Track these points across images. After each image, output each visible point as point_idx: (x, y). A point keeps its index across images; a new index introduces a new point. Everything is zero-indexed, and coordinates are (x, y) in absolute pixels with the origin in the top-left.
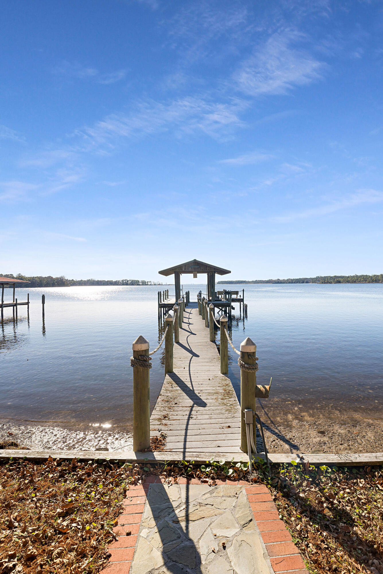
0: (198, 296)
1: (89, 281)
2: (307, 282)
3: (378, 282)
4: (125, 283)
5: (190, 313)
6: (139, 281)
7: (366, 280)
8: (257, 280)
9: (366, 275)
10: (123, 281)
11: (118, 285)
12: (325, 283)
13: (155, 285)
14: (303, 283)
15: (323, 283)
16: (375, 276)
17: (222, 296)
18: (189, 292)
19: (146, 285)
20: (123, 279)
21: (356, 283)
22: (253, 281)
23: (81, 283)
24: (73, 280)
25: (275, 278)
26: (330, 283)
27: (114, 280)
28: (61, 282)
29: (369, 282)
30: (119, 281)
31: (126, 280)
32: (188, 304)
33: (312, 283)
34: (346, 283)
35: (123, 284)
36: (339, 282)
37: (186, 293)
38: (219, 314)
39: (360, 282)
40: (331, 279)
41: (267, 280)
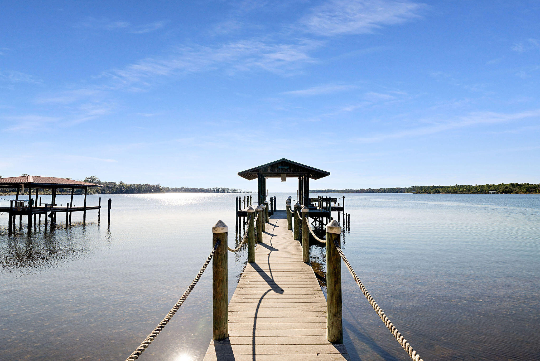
0: (287, 202)
1: (182, 188)
2: (401, 192)
3: (484, 193)
4: (216, 191)
5: (275, 226)
6: (229, 189)
7: (469, 191)
8: (347, 190)
9: (469, 185)
10: (214, 189)
11: (209, 192)
12: (422, 193)
13: (244, 193)
14: (397, 192)
15: (419, 193)
16: (479, 186)
17: (316, 203)
18: (275, 198)
19: (236, 193)
20: (214, 187)
21: (458, 193)
22: (343, 190)
23: (175, 190)
24: (168, 187)
25: (366, 188)
26: (427, 193)
27: (206, 188)
28: (156, 189)
29: (473, 193)
30: (210, 189)
31: (217, 188)
32: (273, 213)
33: (407, 192)
34: (445, 193)
35: (214, 192)
36: (438, 192)
37: (271, 199)
38: (312, 225)
39: (462, 192)
40: (428, 189)
41: (358, 189)
